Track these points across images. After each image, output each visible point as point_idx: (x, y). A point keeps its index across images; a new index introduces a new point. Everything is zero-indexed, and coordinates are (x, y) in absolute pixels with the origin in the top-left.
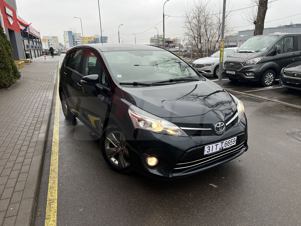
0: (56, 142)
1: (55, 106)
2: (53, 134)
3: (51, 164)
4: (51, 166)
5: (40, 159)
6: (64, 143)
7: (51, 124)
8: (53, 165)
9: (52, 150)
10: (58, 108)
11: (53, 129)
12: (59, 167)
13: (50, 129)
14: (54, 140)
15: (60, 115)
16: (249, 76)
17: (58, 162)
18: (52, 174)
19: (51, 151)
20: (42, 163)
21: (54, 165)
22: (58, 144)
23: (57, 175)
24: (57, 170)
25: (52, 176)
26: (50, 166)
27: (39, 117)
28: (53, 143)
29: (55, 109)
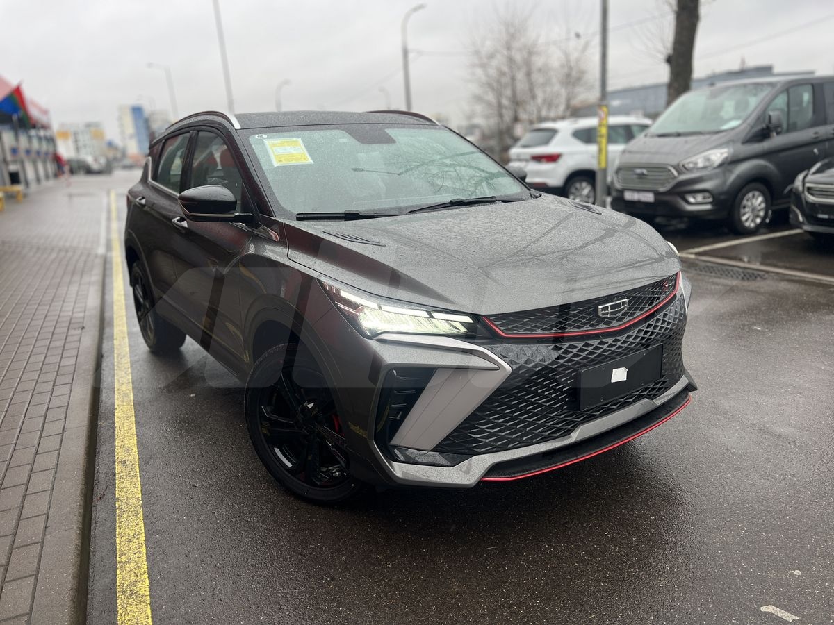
0: (128, 463)
1: (111, 324)
2: (114, 428)
3: (118, 559)
4: (118, 572)
5: (72, 547)
6: (158, 462)
7: (104, 391)
8: (125, 563)
9: (117, 496)
10: (122, 332)
11: (114, 409)
12: (151, 572)
13: (102, 409)
14: (119, 452)
15: (130, 357)
16: (697, 204)
17: (144, 550)
18: (129, 608)
19: (115, 499)
20: (81, 560)
21: (132, 565)
22: (138, 467)
23: (149, 612)
24: (144, 588)
25: (127, 618)
26: (116, 569)
27: (61, 368)
28: (118, 467)
29: (112, 337)
